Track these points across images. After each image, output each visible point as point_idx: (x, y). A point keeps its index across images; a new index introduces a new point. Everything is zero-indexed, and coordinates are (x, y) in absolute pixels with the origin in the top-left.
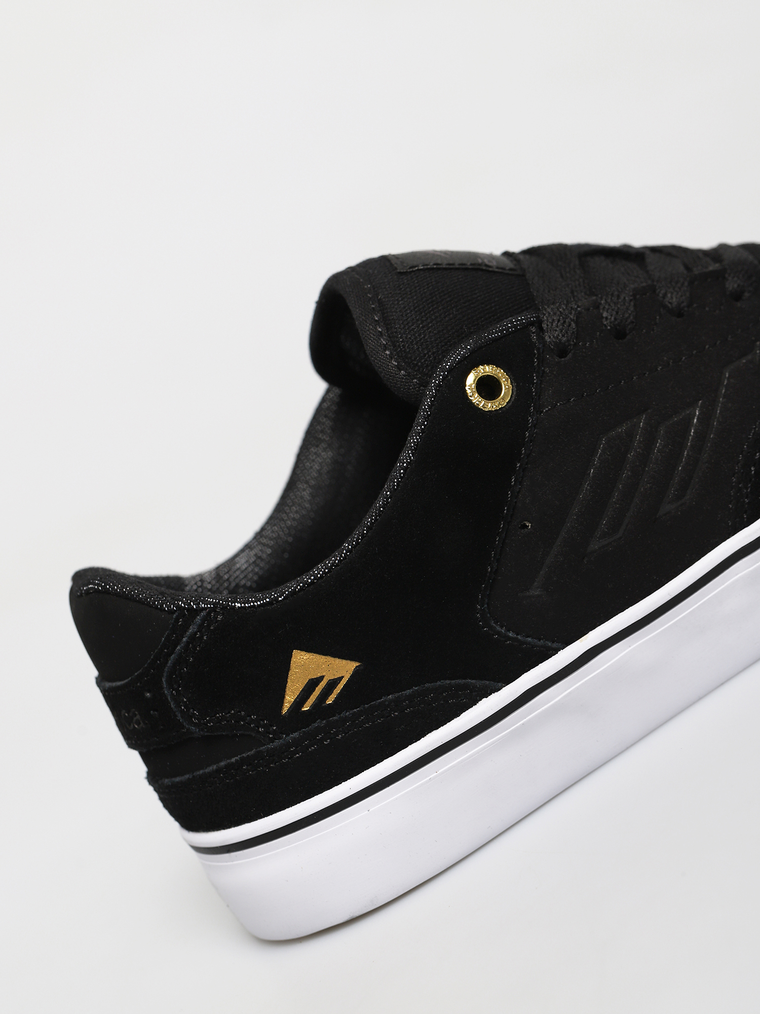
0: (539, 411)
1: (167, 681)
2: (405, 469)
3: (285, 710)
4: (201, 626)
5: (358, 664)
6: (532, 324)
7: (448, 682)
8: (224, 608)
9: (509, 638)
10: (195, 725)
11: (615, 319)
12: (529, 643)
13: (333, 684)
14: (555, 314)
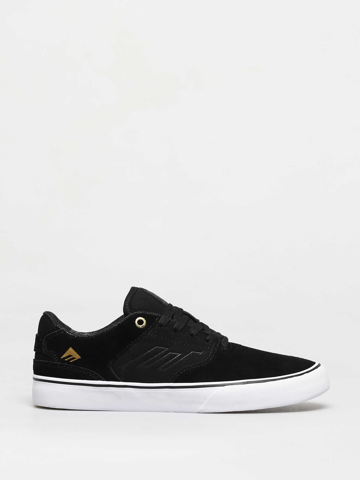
0: (147, 333)
1: (45, 338)
2: (114, 327)
3: (61, 358)
4: (57, 332)
5: (80, 358)
6: (159, 317)
7: (95, 372)
8: (65, 331)
9: (112, 372)
10: (45, 350)
11: (176, 327)
12: (116, 376)
13: (73, 358)
14: (164, 318)
